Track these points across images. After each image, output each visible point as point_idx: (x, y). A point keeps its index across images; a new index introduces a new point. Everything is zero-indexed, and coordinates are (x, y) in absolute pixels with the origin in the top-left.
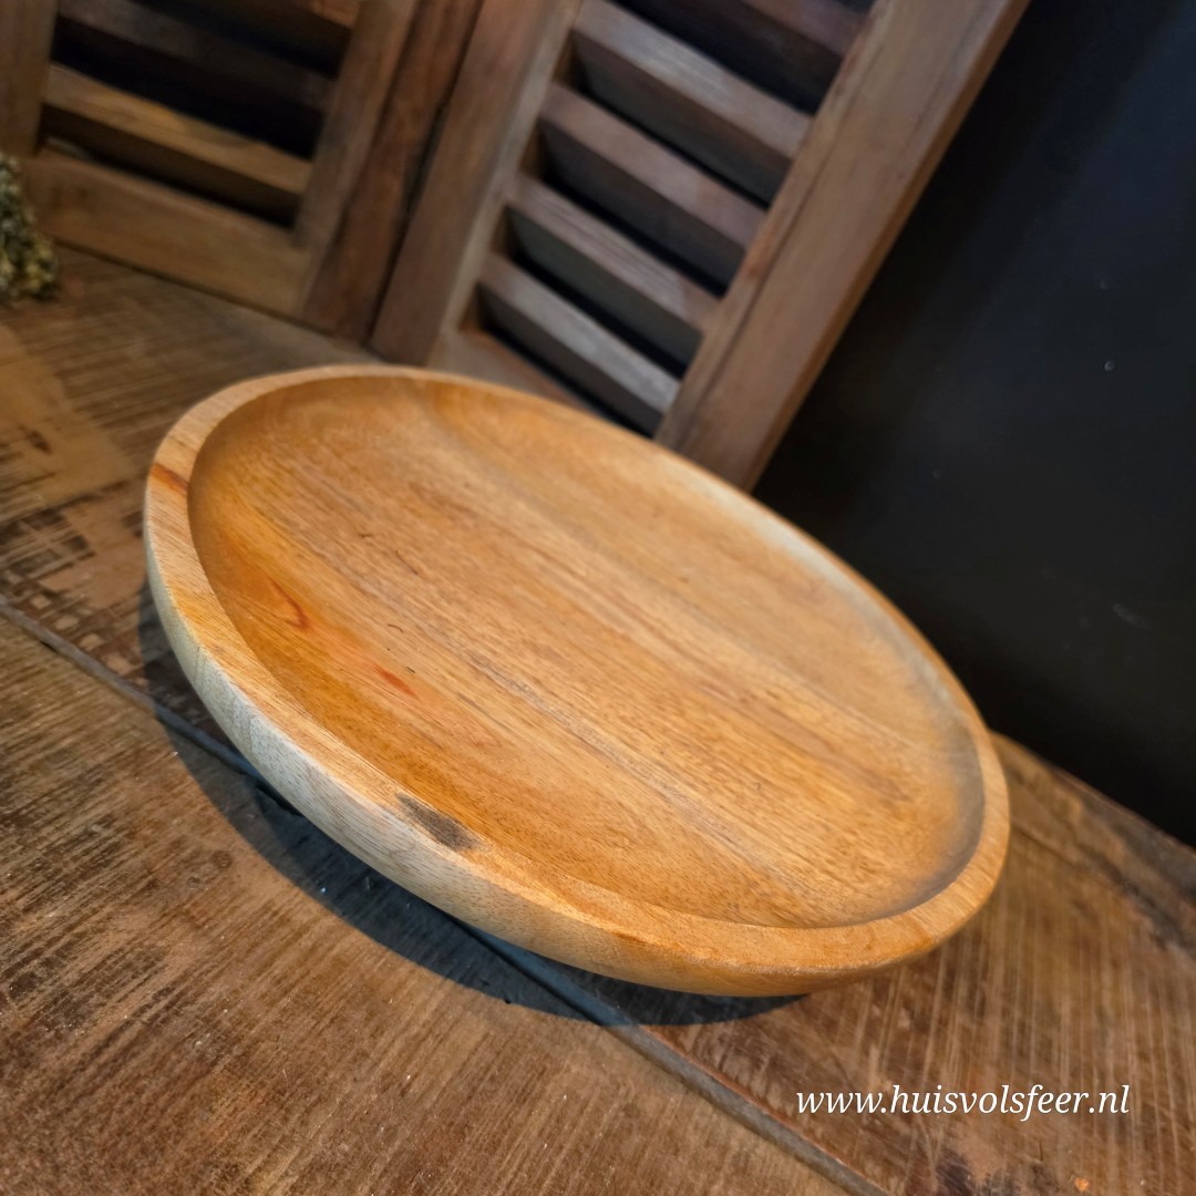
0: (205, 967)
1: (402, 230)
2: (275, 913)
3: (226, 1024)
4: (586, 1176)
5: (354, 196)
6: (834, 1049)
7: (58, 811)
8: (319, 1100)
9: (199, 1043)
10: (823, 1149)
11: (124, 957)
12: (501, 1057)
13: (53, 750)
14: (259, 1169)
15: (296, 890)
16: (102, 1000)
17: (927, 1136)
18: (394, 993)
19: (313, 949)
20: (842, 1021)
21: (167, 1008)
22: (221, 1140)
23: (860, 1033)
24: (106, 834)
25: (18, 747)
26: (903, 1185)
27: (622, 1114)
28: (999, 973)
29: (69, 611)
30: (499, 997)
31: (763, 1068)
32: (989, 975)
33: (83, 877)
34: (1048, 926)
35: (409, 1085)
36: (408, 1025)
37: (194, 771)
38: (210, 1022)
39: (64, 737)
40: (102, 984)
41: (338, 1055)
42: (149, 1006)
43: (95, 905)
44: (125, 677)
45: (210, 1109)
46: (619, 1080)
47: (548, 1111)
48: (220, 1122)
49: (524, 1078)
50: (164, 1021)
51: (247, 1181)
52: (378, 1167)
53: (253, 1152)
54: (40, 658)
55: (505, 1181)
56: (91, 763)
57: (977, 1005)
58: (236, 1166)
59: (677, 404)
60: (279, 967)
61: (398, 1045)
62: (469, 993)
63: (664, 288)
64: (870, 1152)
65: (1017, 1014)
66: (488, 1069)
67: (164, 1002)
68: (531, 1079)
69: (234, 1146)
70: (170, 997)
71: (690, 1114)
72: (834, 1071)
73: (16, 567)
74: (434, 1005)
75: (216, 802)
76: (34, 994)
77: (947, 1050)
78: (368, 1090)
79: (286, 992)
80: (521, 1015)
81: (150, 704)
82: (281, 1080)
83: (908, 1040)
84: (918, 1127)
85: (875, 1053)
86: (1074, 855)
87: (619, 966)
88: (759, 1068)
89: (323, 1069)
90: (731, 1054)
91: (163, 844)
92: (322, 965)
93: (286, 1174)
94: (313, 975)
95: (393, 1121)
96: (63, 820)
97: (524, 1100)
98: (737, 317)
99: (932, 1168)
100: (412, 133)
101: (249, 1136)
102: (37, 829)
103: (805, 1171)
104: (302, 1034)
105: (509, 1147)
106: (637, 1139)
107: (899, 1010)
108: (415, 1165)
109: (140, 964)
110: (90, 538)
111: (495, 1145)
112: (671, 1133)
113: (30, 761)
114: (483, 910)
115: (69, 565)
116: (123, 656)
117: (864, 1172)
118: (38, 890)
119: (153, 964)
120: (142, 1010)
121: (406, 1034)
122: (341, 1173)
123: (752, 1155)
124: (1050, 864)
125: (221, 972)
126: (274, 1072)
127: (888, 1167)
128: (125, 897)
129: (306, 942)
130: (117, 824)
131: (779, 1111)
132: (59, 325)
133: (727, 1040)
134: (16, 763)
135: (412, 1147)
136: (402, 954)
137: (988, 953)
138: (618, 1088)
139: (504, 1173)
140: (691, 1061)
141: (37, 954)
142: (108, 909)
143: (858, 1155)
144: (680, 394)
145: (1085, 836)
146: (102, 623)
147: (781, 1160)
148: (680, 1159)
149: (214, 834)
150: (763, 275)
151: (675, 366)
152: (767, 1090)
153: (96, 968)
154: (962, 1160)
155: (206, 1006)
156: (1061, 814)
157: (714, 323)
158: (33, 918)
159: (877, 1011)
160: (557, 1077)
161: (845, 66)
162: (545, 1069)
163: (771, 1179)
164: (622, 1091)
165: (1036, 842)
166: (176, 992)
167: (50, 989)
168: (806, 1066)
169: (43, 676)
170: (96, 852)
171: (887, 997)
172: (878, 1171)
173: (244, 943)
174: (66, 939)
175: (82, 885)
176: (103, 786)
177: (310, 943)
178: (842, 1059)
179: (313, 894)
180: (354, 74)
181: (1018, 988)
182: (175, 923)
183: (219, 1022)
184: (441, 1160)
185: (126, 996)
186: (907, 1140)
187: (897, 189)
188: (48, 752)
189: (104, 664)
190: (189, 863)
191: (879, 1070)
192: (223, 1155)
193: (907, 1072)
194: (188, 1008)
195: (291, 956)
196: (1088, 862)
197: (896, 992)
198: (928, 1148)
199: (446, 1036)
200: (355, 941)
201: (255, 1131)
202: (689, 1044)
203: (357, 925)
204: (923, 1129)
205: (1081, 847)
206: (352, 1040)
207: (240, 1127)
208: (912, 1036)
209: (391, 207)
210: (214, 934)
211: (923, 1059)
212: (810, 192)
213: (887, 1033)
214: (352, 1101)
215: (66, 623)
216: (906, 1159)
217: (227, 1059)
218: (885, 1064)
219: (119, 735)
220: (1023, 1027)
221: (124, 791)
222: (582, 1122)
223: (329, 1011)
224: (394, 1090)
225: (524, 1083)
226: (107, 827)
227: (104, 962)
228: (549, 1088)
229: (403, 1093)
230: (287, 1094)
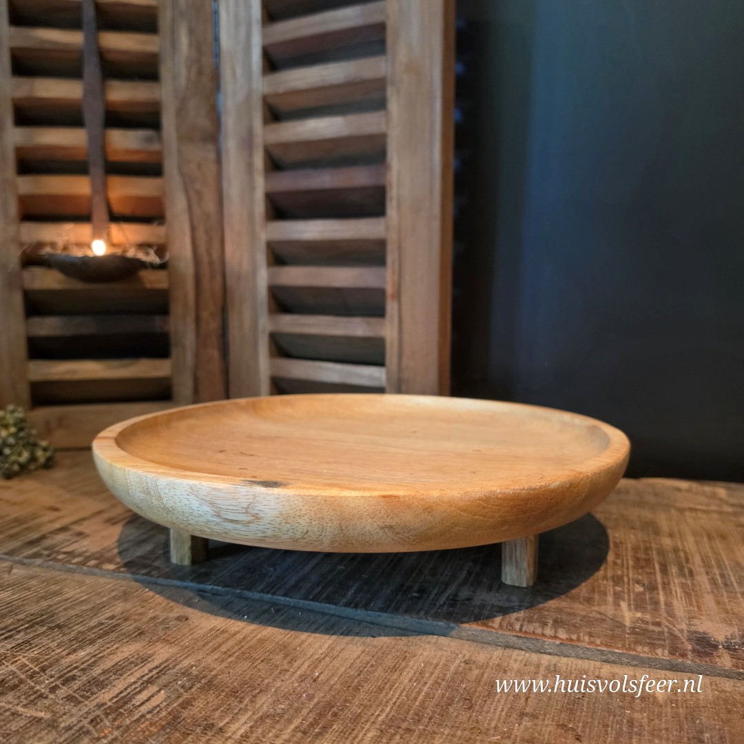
0: (178, 656)
1: (226, 371)
2: (218, 630)
3: (195, 673)
4: (446, 691)
5: (196, 366)
6: (595, 608)
7: (81, 620)
8: (261, 691)
9: (180, 682)
10: (604, 649)
11: (128, 660)
12: (375, 657)
13: (77, 601)
14: (228, 723)
15: (229, 620)
16: (117, 677)
17: (674, 629)
18: (299, 646)
19: (245, 638)
20: (596, 596)
21: (158, 673)
22: (201, 715)
23: (610, 599)
24: (111, 622)
25: (56, 604)
26: (666, 651)
27: (463, 664)
28: (697, 560)
29: (79, 556)
30: (368, 636)
31: (550, 625)
32: (691, 561)
33: (99, 638)
34: (723, 537)
35: (318, 677)
36: (312, 656)
37: (159, 593)
38: (185, 673)
39: (82, 597)
40: (116, 672)
41: (269, 673)
42: (147, 674)
43: (108, 646)
44: (113, 570)
45: (192, 705)
46: (457, 652)
47: (413, 672)
48: (199, 709)
49: (392, 663)
50: (156, 678)
51: (220, 729)
52: (305, 711)
53: (221, 718)
54: (64, 576)
55: (391, 702)
56: (99, 602)
57: (687, 573)
58: (212, 724)
59: (388, 379)
60: (224, 648)
61: (307, 664)
62: (348, 638)
63: (357, 328)
64: (637, 642)
65: (717, 571)
66: (368, 663)
67: (155, 672)
68: (397, 662)
69: (209, 717)
70: (158, 669)
71: (510, 657)
72: (599, 616)
73: (46, 549)
74: (326, 646)
75: (173, 601)
76: (76, 681)
77: (674, 593)
78: (293, 683)
79: (230, 656)
80: (384, 641)
81: (129, 575)
82: (235, 687)
83: (645, 594)
84: (667, 626)
85: (624, 605)
86: (730, 509)
87: (394, 523)
88: (547, 625)
89: (260, 679)
90: (525, 623)
91: (145, 619)
92: (251, 643)
93: (246, 723)
94: (245, 647)
95: (311, 692)
96: (85, 622)
97: (396, 670)
98: (396, 321)
99: (684, 640)
100: (214, 325)
101: (219, 711)
102: (71, 628)
103: (598, 664)
104: (245, 669)
105: (390, 689)
106: (476, 672)
107: (634, 585)
108: (330, 705)
109: (139, 661)
110: (85, 531)
111: (381, 689)
112: (498, 665)
113: (62, 608)
114: (306, 517)
115: (76, 542)
116: (111, 563)
117: (636, 651)
118: (74, 646)
119: (146, 660)
120: (143, 676)
121: (311, 659)
122: (282, 717)
123: (559, 665)
124: (715, 516)
125: (189, 655)
126: (229, 685)
127: (653, 646)
128: (125, 640)
129: (239, 637)
130: (117, 618)
131: (567, 639)
132: (58, 474)
133: (521, 619)
134: (56, 609)
135: (326, 699)
136: (301, 631)
137: (686, 553)
138: (457, 655)
139: (390, 699)
140: (500, 632)
141: (76, 668)
142: (115, 647)
143: (629, 645)
144: (388, 373)
145: (733, 501)
146: (97, 555)
147: (580, 662)
148: (509, 674)
149: (175, 611)
150: (398, 296)
151: (380, 363)
152: (556, 632)
153: (113, 666)
154: (704, 633)
155: (181, 669)
156: (714, 496)
157: (388, 330)
158: (73, 657)
159: (618, 589)
160: (415, 658)
161: (388, 189)
162: (406, 657)
163: (575, 670)
164: (460, 656)
165: (702, 511)
166: (162, 667)
167: (86, 679)
168: (579, 619)
169: (67, 581)
170: (105, 629)
171: (624, 582)
172: (646, 649)
173: (201, 643)
174: (93, 659)
175: (101, 640)
176: (107, 607)
177: (242, 637)
178: (602, 611)
179: (241, 619)
180: (177, 309)
181: (713, 562)
182: (157, 644)
183: (191, 673)
184: (346, 701)
185: (132, 673)
186: (662, 633)
187: (436, 225)
188: (73, 603)
189: (101, 569)
190: (162, 622)
191: (630, 609)
192: (203, 721)
193: (649, 607)
194: (171, 671)
195: (230, 643)
196: (739, 509)
197: (629, 579)
198: (677, 633)
199: (338, 656)
200: (269, 631)
201: (222, 709)
202: (496, 625)
203: (269, 625)
204: (671, 626)
205: (733, 505)
206: (277, 666)
207: (211, 709)
208: (647, 593)
209: (216, 365)
210: (182, 643)
211: (659, 599)
212: (400, 248)
213: (629, 595)
214: (282, 689)
215: (75, 560)
216: (665, 641)
217: (199, 685)
218: (632, 607)
219: (113, 591)
220: (722, 576)
221: (119, 607)
222: (437, 672)
223: (260, 658)
224: (309, 680)
225: (394, 664)
226: (112, 619)
227: (117, 664)
228: (411, 664)
229: (315, 681)
230: (240, 692)
